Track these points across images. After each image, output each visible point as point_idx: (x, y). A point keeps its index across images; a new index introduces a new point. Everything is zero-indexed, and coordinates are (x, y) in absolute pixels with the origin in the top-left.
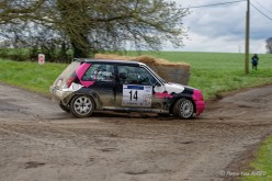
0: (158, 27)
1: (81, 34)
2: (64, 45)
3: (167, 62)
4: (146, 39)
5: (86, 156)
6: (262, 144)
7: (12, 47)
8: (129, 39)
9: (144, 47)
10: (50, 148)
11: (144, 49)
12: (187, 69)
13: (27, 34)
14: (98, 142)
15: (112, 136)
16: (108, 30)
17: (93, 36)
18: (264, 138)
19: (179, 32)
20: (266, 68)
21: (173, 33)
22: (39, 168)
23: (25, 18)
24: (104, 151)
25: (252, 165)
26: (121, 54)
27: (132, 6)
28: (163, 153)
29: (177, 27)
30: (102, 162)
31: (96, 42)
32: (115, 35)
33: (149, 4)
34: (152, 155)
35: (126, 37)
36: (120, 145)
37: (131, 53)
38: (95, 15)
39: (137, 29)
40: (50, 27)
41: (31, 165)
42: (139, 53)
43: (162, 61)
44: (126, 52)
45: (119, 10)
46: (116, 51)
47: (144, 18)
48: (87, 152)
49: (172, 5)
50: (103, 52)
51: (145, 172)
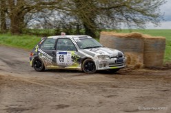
0: (142, 12)
1: (90, 19)
2: (78, 26)
4: (135, 20)
5: (97, 101)
7: (42, 28)
8: (123, 21)
9: (134, 26)
10: (72, 96)
11: (133, 28)
12: (164, 41)
13: (53, 19)
14: (105, 91)
15: (114, 87)
16: (109, 15)
17: (98, 20)
21: (153, 16)
22: (65, 109)
23: (52, 8)
24: (109, 97)
26: (118, 31)
28: (149, 98)
29: (156, 12)
30: (108, 104)
31: (100, 23)
32: (113, 19)
34: (142, 100)
35: (121, 20)
36: (119, 93)
37: (124, 31)
38: (99, 5)
39: (128, 14)
40: (68, 14)
41: (60, 107)
42: (131, 31)
44: (121, 30)
45: (116, 1)
46: (114, 29)
47: (133, 6)
48: (97, 98)
50: (106, 30)
51: (137, 110)
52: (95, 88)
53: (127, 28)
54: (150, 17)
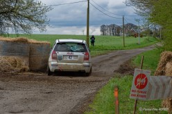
0: (30, 18)
6: (97, 93)
8: (11, 26)
18: (98, 89)
20: (100, 44)
25: (90, 106)
26: (5, 36)
27: (13, 5)
28: (33, 100)
33: (24, 3)
34: (26, 101)
37: (12, 35)
39: (16, 20)
42: (18, 35)
51: (22, 112)
54: (37, 23)
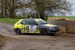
1: (43, 12)
2: (37, 15)
3: (69, 20)
4: (61, 12)
5: (47, 47)
7: (22, 15)
9: (61, 15)
10: (36, 45)
11: (60, 16)
14: (50, 43)
15: (54, 41)
16: (50, 10)
17: (46, 12)
19: (71, 10)
21: (69, 11)
23: (26, 7)
24: (52, 45)
29: (70, 9)
30: (52, 49)
31: (47, 14)
32: (52, 12)
35: (55, 12)
36: (57, 44)
38: (46, 6)
40: (33, 10)
43: (67, 19)
44: (55, 16)
45: (53, 4)
46: (52, 16)
48: (47, 46)
49: (69, 3)
52: (46, 42)
53: (58, 15)
